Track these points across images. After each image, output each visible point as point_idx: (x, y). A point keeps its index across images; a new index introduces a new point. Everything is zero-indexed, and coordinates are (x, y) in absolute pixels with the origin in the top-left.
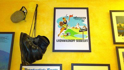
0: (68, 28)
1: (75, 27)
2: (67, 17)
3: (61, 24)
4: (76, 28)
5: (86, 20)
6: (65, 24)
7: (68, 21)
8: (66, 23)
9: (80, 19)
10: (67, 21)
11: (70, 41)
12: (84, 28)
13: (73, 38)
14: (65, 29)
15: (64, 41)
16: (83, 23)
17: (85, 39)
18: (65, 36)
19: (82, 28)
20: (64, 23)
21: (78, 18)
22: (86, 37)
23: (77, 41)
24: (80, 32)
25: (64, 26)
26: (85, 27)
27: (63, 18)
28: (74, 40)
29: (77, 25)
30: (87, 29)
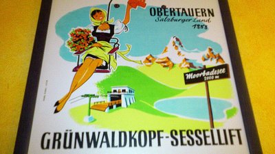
0: (118, 62)
1: (162, 56)
2: (117, 6)
3: (81, 41)
4: (167, 63)
5: (216, 24)
6: (103, 43)
7: (119, 28)
8: (106, 37)
9: (184, 17)
10: (112, 27)
11: (128, 139)
12: (210, 64)
13: (149, 123)
14: (104, 69)
15: (93, 141)
16: (204, 35)
17: (222, 123)
18: (99, 107)
19: (199, 62)
20: (94, 33)
21: (172, 11)
22: (230, 114)
23: (177, 138)
24: (188, 82)
25: (94, 51)
26: (212, 55)
27: (93, 14)
28: (158, 134)
29: (170, 46)
30: (226, 66)
